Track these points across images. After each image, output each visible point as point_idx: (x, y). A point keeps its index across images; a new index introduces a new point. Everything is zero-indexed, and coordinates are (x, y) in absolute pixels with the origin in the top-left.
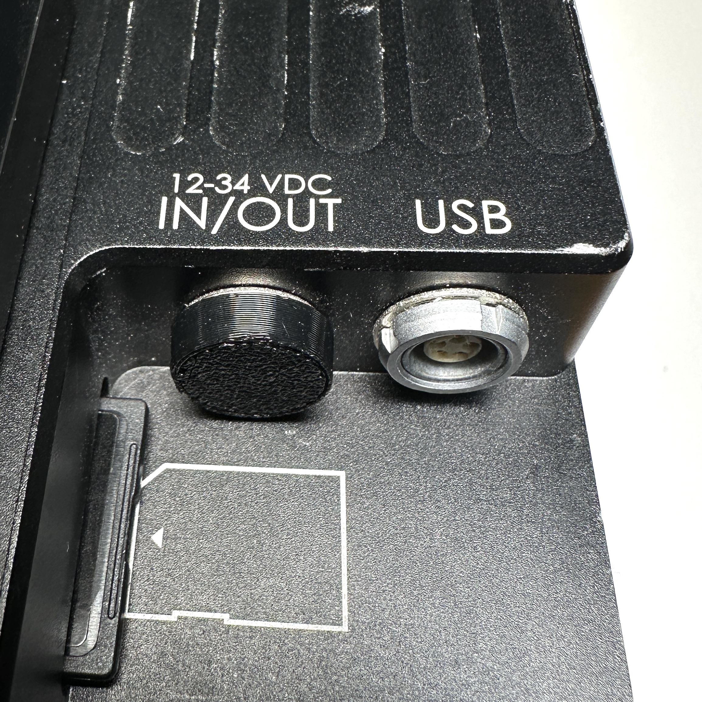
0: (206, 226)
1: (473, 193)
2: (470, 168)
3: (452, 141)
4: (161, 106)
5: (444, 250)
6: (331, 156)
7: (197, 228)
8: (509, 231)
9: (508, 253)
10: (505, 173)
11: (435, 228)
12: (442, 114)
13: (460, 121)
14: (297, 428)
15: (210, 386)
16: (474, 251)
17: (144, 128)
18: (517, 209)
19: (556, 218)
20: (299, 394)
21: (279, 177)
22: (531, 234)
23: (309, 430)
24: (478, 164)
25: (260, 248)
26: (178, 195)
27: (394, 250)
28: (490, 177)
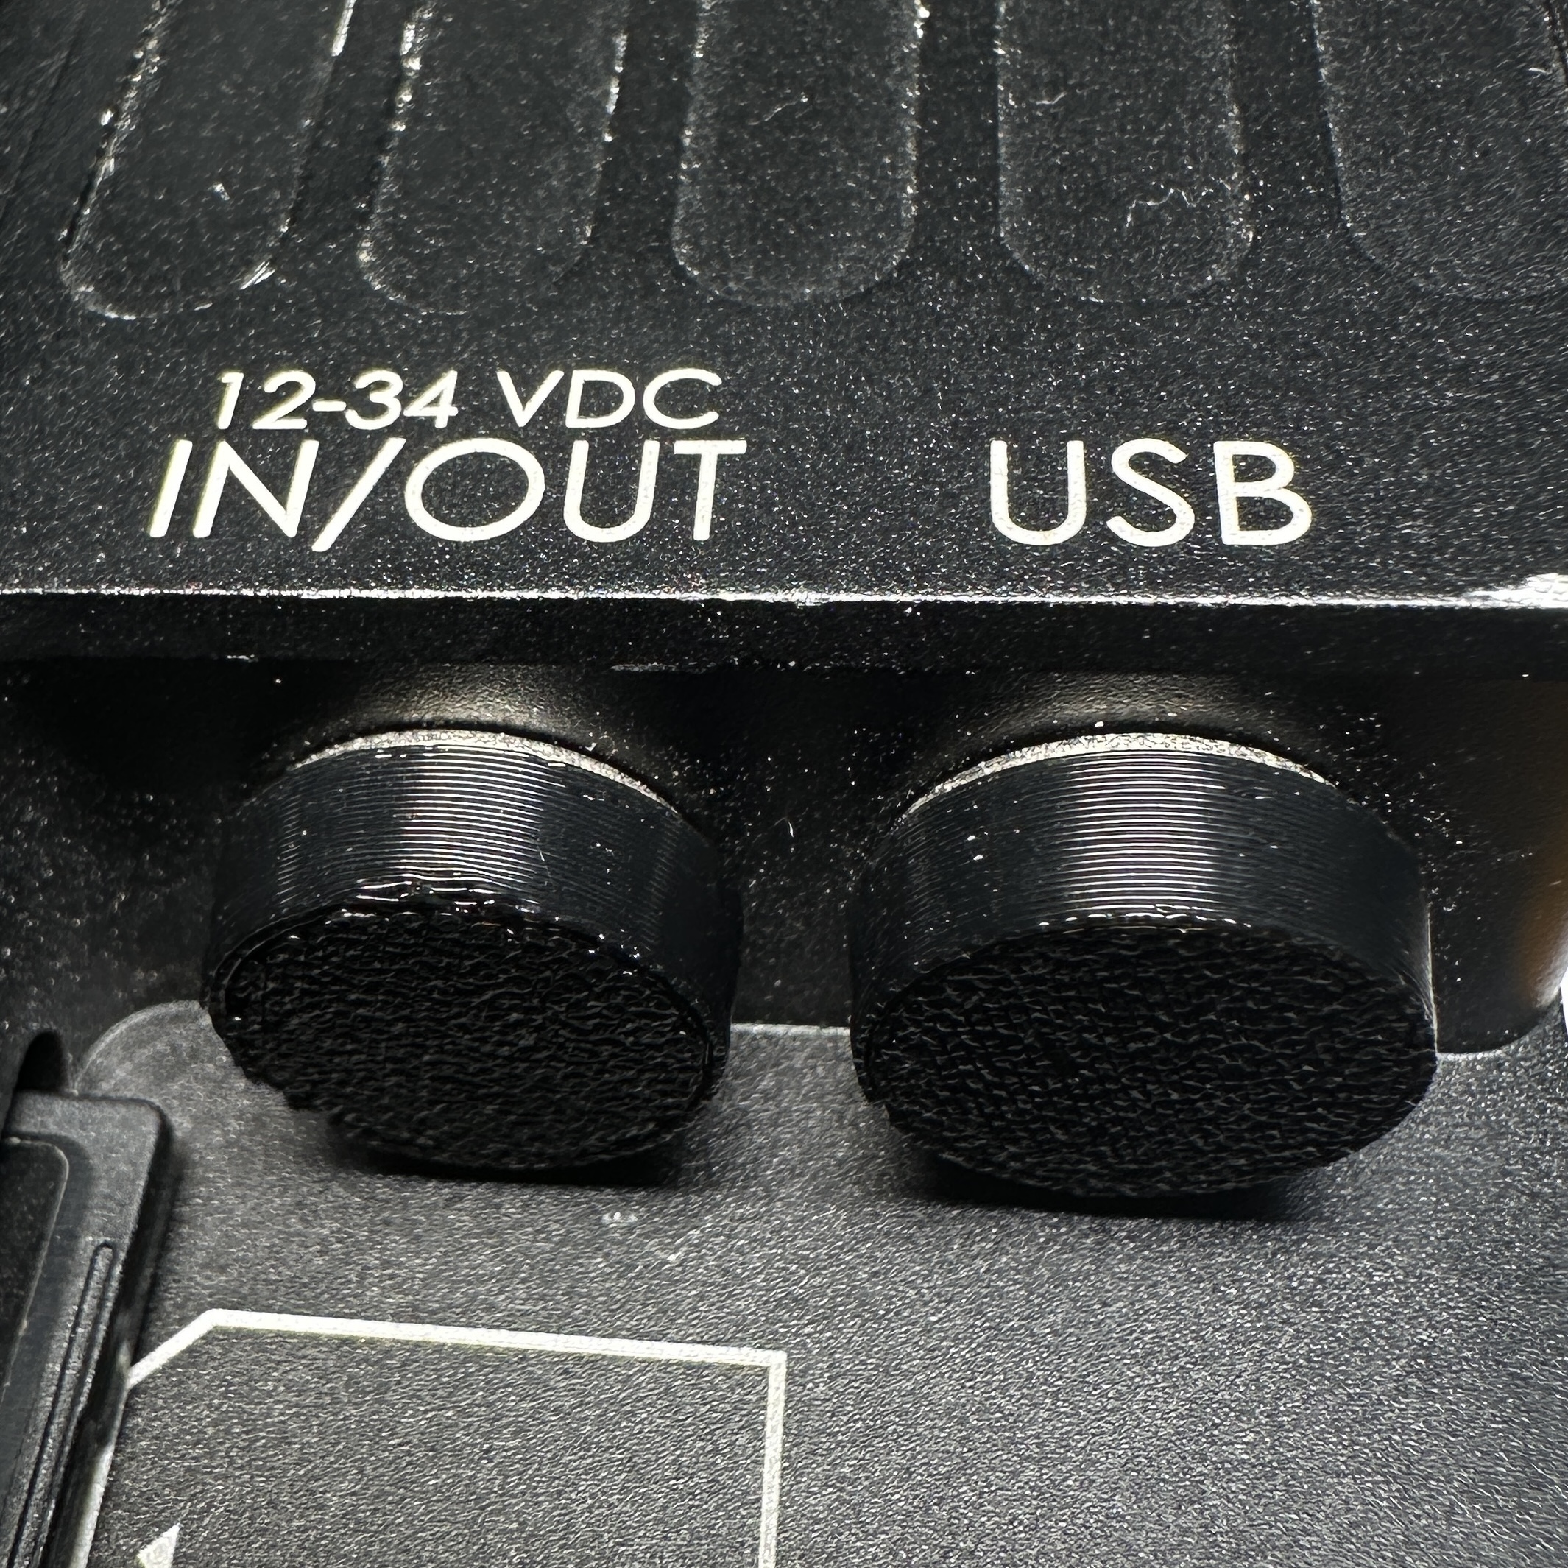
0: (300, 528)
1: (1184, 417)
2: (1179, 342)
3: (1128, 266)
4: (227, 186)
5: (1077, 599)
6: (728, 315)
7: (267, 534)
8: (1304, 537)
9: (1298, 608)
10: (1298, 356)
11: (1048, 527)
12: (1099, 190)
13: (1156, 212)
14: (642, 1204)
15: (337, 1060)
16: (1179, 600)
17: (163, 249)
18: (1332, 468)
19: (1465, 493)
20: (625, 1088)
21: (555, 377)
22: (1379, 547)
23: (678, 1214)
24: (1209, 331)
25: (463, 594)
26: (226, 435)
27: (908, 598)
28: (1244, 369)
